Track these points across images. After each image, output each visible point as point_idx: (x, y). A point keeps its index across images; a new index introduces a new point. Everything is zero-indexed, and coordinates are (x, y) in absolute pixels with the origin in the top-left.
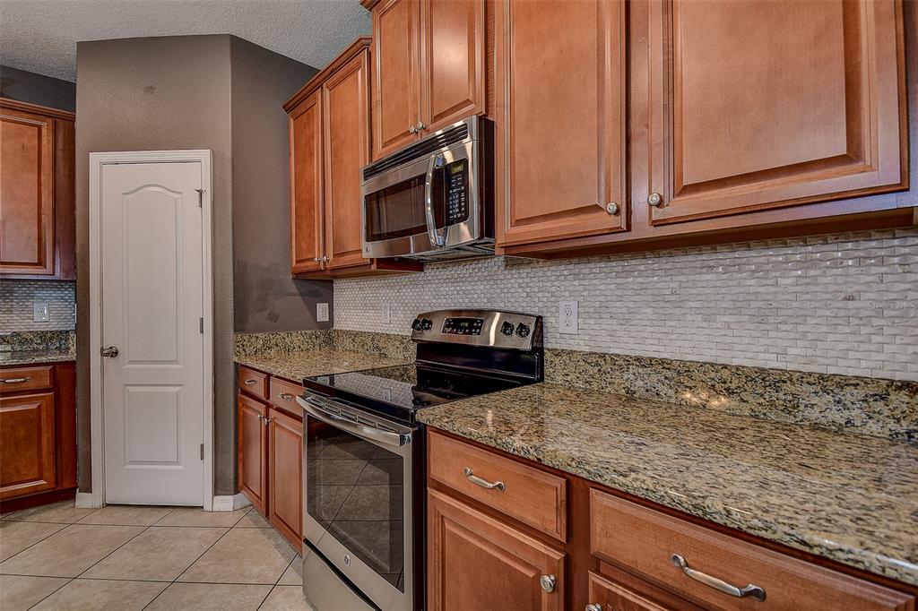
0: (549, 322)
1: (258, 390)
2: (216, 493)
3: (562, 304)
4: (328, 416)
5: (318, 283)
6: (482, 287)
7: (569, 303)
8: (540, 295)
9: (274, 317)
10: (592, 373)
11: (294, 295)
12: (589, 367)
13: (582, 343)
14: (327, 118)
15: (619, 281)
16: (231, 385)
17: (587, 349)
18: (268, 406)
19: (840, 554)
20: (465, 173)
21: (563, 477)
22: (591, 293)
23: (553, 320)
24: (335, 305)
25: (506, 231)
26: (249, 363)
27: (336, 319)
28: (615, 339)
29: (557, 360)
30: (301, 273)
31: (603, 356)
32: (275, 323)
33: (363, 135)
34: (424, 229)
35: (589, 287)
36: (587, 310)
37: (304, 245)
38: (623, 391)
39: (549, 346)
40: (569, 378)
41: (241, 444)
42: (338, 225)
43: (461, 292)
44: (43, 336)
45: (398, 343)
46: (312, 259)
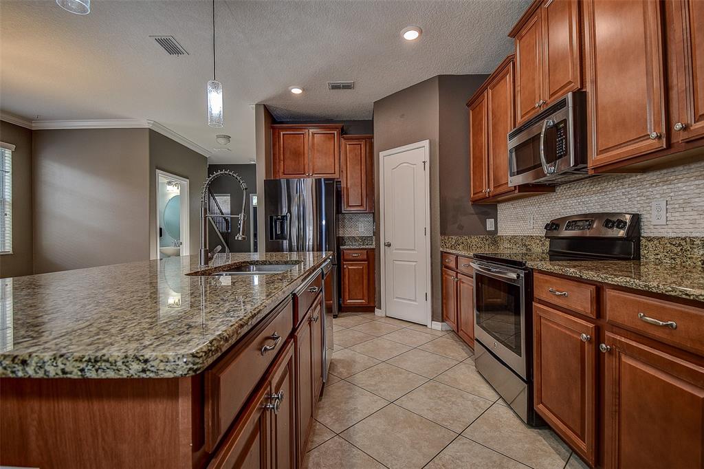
0: (645, 218)
1: (452, 265)
2: (433, 320)
3: (654, 204)
4: (489, 270)
5: (487, 206)
6: (596, 198)
7: (660, 202)
8: (638, 199)
9: (461, 227)
10: (676, 252)
11: (473, 214)
12: (674, 248)
13: (670, 231)
14: (490, 107)
15: (697, 182)
16: (439, 264)
17: (674, 235)
18: (457, 273)
19: (701, 297)
20: (565, 128)
21: (594, 285)
22: (676, 193)
23: (648, 216)
24: (499, 220)
25: (594, 158)
26: (448, 251)
27: (499, 229)
28: (696, 226)
29: (650, 244)
30: (476, 201)
31: (684, 239)
32: (461, 231)
33: (510, 113)
34: (540, 165)
35: (675, 190)
36: (673, 206)
37: (477, 184)
38: (700, 263)
39: (645, 235)
40: (659, 257)
41: (444, 294)
42: (496, 168)
43: (581, 203)
44: (361, 238)
45: (538, 241)
46: (482, 192)
